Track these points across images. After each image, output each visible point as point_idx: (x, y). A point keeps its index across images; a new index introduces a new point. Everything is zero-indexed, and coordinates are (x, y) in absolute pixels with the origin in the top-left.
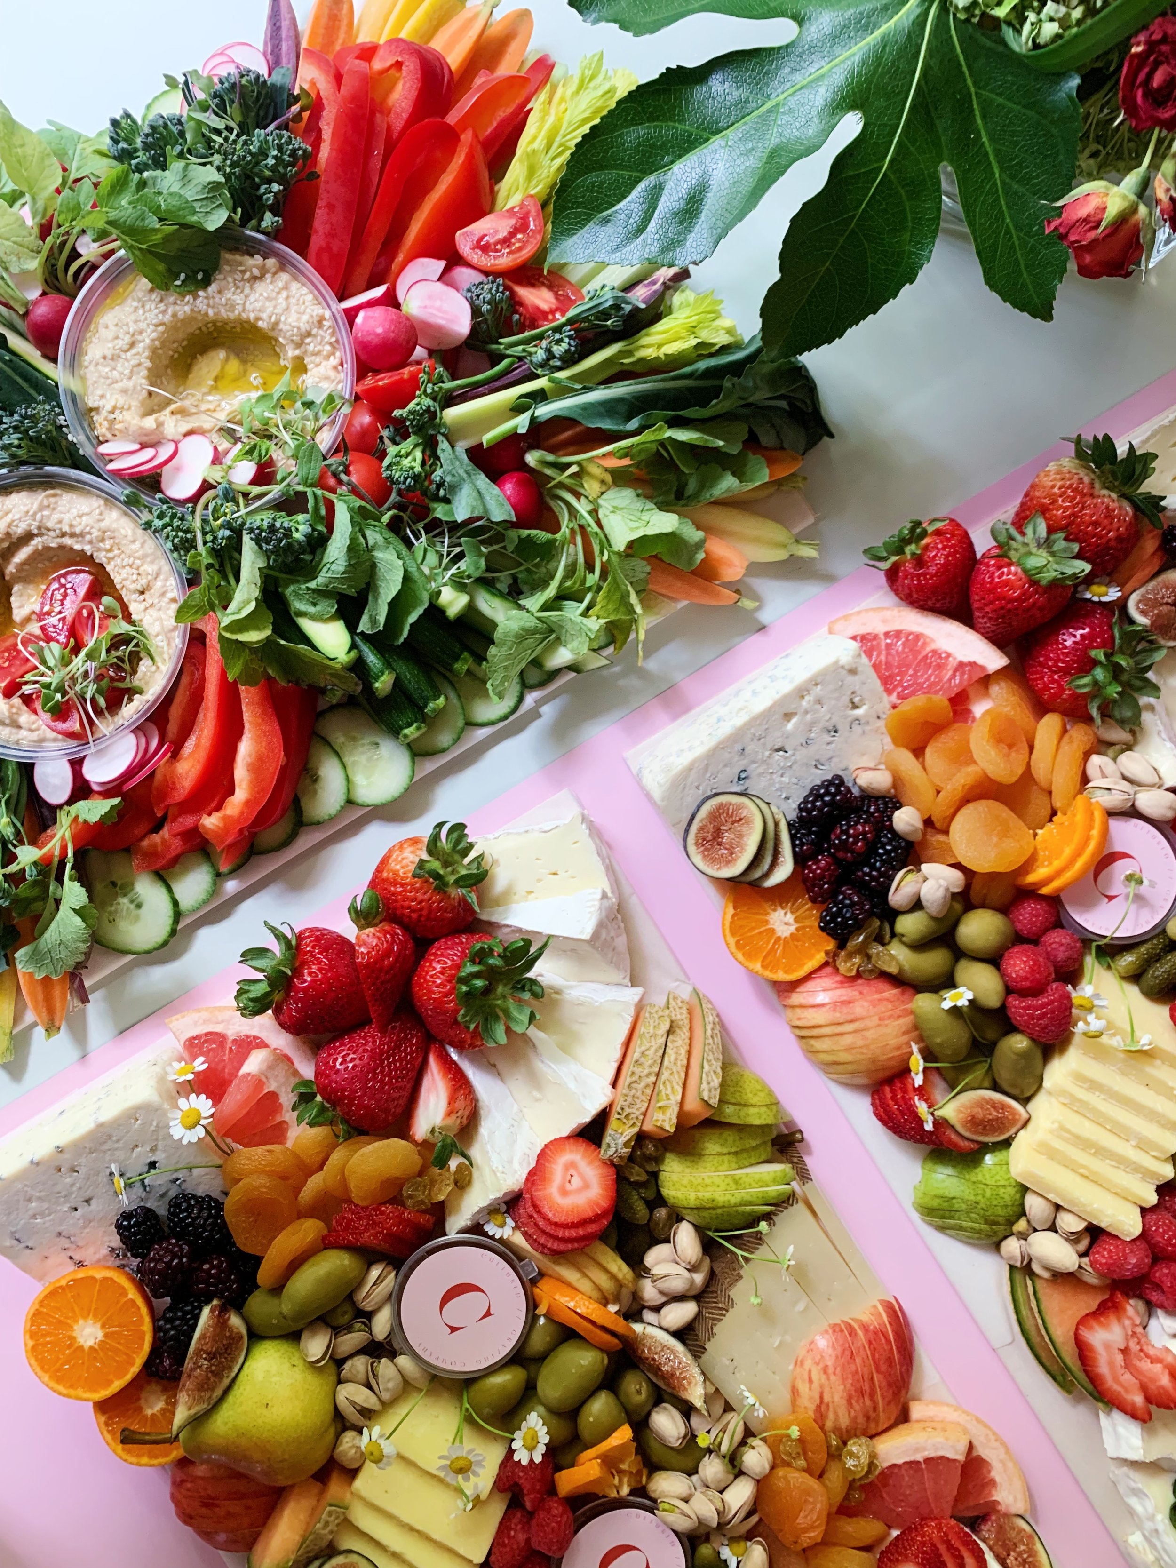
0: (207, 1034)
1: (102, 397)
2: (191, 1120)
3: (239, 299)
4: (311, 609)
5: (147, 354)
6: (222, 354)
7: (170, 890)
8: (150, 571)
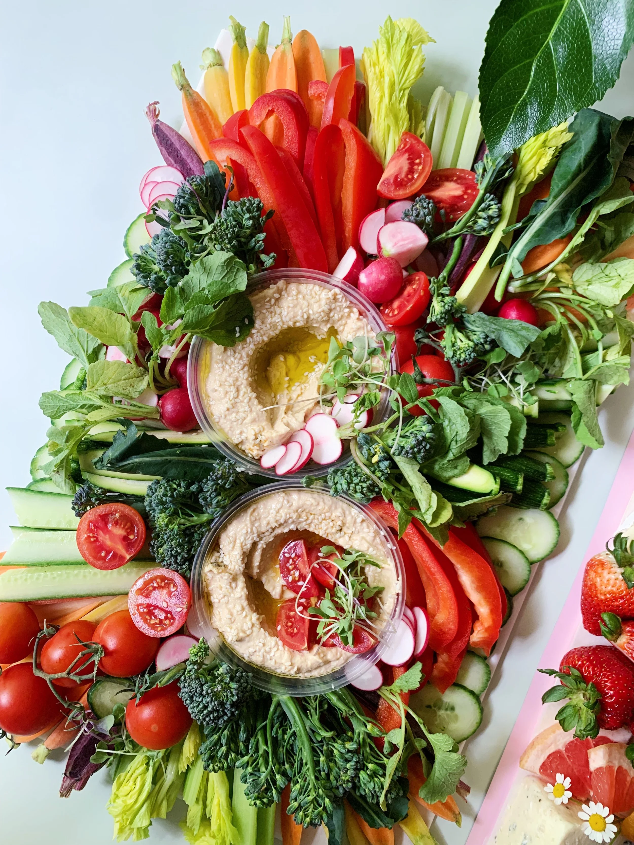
0: (548, 757)
1: (241, 433)
2: (601, 824)
3: (276, 319)
4: (456, 471)
5: (249, 390)
6: (282, 358)
7: (464, 688)
8: (338, 514)
